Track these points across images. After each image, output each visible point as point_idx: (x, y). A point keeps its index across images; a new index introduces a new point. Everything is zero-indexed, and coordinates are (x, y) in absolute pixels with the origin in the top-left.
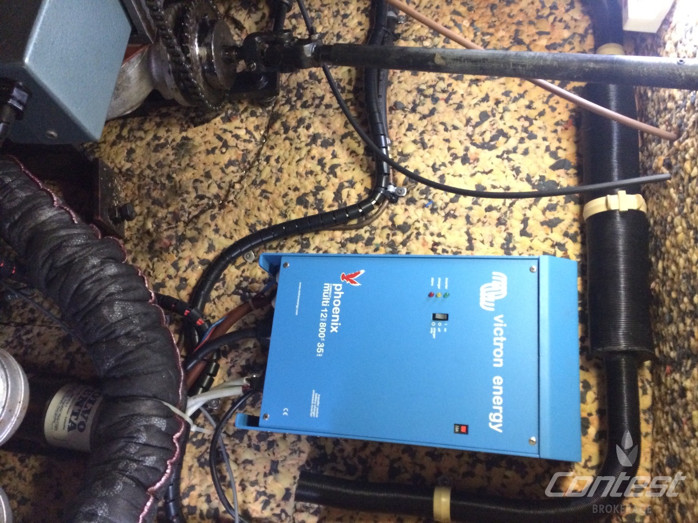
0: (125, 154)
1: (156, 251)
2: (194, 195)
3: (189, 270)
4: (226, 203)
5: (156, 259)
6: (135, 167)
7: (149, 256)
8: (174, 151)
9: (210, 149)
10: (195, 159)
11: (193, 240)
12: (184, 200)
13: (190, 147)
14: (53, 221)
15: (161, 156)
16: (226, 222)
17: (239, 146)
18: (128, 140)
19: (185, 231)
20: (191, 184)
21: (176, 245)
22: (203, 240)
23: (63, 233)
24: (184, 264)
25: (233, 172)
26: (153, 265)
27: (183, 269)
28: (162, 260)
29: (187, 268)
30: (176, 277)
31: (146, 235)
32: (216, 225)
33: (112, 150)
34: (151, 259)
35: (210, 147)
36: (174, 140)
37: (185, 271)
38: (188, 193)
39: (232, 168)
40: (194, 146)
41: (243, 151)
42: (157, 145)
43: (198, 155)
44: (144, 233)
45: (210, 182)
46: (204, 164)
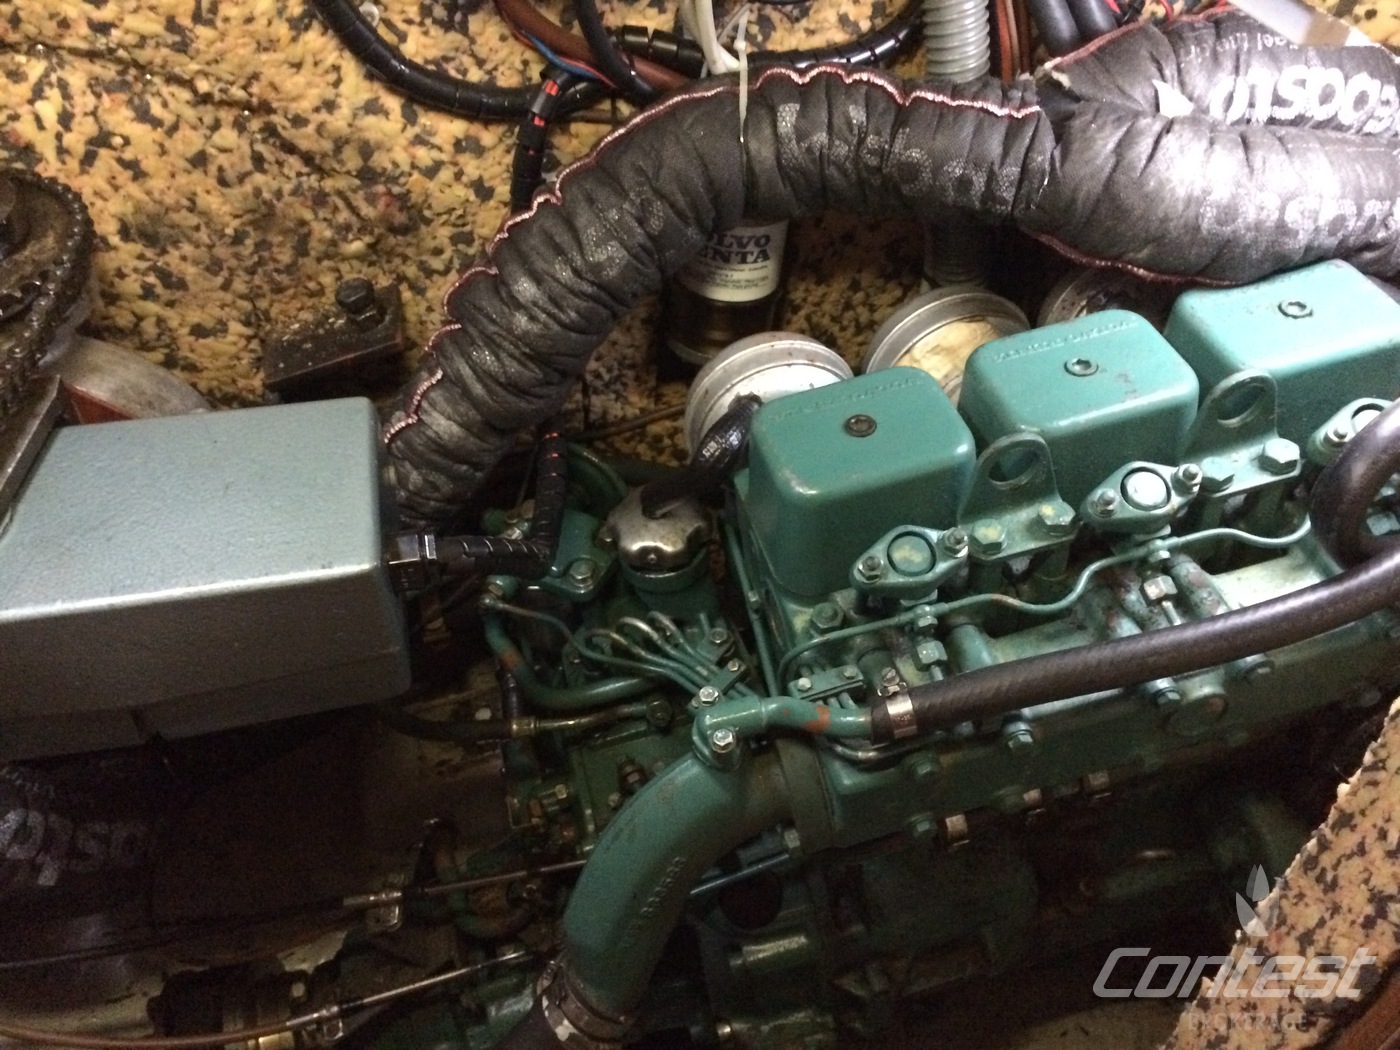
0: (210, 341)
1: (410, 219)
2: (259, 178)
3: (436, 140)
4: (255, 100)
5: (427, 213)
6: (235, 313)
7: (423, 228)
8: (170, 248)
9: (129, 173)
10: (170, 199)
11: (366, 150)
12: (279, 194)
13: (144, 219)
14: (456, 411)
15: (190, 271)
16: (302, 90)
17: (90, 108)
18: (172, 345)
19: (348, 173)
20: (235, 192)
21: (385, 183)
22: (361, 130)
23: (478, 389)
24: (424, 156)
25: (165, 105)
26: (439, 215)
27: (435, 154)
28: (425, 201)
29: (433, 146)
30: (455, 164)
31: (379, 247)
32: (317, 110)
33: (210, 366)
34: (428, 222)
35: (124, 177)
36: (141, 257)
37: (440, 149)
38: (257, 192)
39: (156, 109)
40: (138, 209)
41: (98, 96)
42: (167, 285)
43: (156, 195)
44: (376, 252)
45: (212, 151)
46: (173, 176)
